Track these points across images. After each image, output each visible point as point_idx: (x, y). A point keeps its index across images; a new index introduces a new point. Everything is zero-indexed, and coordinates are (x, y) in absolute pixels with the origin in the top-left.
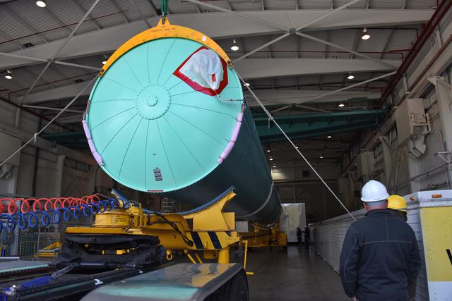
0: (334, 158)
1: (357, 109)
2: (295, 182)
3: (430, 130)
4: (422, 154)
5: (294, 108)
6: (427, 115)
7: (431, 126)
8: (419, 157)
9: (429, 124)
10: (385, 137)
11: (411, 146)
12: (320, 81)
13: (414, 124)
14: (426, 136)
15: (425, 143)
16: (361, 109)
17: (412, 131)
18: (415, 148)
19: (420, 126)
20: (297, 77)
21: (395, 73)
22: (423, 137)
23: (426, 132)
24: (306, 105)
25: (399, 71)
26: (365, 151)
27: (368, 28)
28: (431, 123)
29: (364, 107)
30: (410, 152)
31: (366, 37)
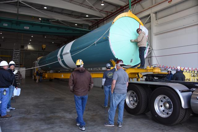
0: (56, 44)
1: (84, 28)
2: (38, 51)
5: (58, 22)
12: (71, 13)
16: (86, 29)
20: (63, 10)
21: (102, 18)
24: (63, 22)
25: (104, 18)
27: (104, 2)
29: (87, 28)
31: (103, 5)
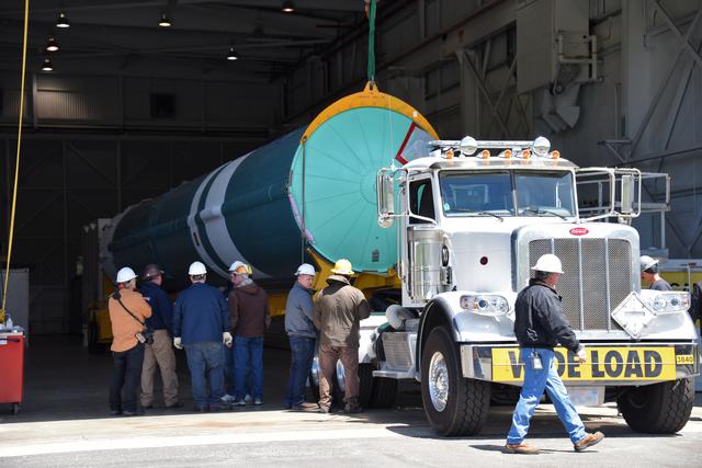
3: (594, 76)
4: (568, 127)
6: (594, 38)
7: (599, 65)
8: (561, 130)
9: (594, 61)
10: (472, 53)
11: (546, 106)
13: (561, 59)
14: (583, 86)
15: (579, 102)
17: (554, 72)
18: (553, 113)
19: (575, 65)
22: (577, 88)
23: (584, 78)
26: (402, 74)
28: (599, 58)
30: (541, 118)
